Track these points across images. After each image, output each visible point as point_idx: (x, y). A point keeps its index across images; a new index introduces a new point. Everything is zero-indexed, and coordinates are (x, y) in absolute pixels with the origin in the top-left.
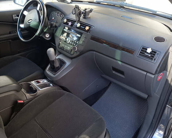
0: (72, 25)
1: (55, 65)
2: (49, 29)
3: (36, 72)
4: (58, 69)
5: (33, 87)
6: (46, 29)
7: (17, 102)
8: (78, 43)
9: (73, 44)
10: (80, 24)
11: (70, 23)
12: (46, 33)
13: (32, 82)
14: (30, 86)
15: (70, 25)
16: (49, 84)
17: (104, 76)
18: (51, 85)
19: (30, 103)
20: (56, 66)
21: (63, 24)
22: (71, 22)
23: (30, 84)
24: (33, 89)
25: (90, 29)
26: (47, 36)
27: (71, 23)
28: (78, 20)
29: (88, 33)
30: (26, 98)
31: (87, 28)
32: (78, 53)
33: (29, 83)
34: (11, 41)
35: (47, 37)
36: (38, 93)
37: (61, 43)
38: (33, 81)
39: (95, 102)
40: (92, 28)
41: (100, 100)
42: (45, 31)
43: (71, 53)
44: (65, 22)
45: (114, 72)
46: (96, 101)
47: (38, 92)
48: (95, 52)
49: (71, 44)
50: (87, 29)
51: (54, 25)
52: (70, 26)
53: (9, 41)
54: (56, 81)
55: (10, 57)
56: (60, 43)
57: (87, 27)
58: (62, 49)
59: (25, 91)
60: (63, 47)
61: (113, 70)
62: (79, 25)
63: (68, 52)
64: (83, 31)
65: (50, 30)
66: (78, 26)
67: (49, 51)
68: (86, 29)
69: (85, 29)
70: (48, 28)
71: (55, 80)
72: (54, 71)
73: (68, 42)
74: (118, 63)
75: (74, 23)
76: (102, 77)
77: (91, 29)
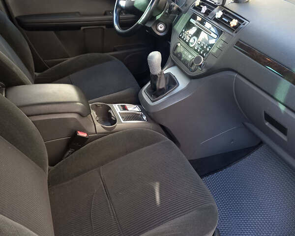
0: (207, 13)
1: (157, 85)
2: (166, 15)
3: (128, 90)
4: (162, 92)
5: (113, 115)
6: (161, 15)
7: (76, 133)
8: (208, 49)
9: (199, 51)
10: (222, 13)
11: (204, 9)
12: (158, 22)
13: (114, 105)
14: (109, 111)
15: (204, 12)
16: (142, 115)
17: (249, 125)
18: (145, 118)
19: (100, 139)
20: (159, 86)
21: (192, 8)
22: (208, 7)
23: (110, 109)
24: (112, 118)
25: (239, 25)
26: (161, 27)
27: (206, 9)
28: (221, 3)
29: (234, 34)
30: (94, 130)
31: (234, 23)
32: (204, 70)
33: (109, 105)
34: (104, 27)
35: (160, 29)
36: (116, 127)
37: (179, 45)
38: (117, 105)
39: (221, 169)
40: (244, 24)
41: (233, 167)
42: (158, 17)
43: (192, 68)
44: (196, 5)
45: (267, 124)
46: (225, 167)
47: (118, 126)
48: (236, 75)
49: (196, 51)
50: (232, 25)
51: (175, 8)
52: (202, 13)
53: (102, 28)
54: (154, 113)
55: (97, 55)
56: (177, 45)
57: (234, 20)
58: (179, 56)
59: (96, 119)
60: (181, 54)
61: (266, 119)
62: (219, 14)
63: (186, 65)
64: (224, 29)
65: (168, 17)
66: (217, 17)
67: (152, 57)
68: (230, 25)
69: (229, 23)
70: (165, 13)
71: (152, 111)
72: (154, 95)
73: (191, 46)
74: (279, 108)
75: (213, 9)
76: (245, 126)
77: (241, 26)
